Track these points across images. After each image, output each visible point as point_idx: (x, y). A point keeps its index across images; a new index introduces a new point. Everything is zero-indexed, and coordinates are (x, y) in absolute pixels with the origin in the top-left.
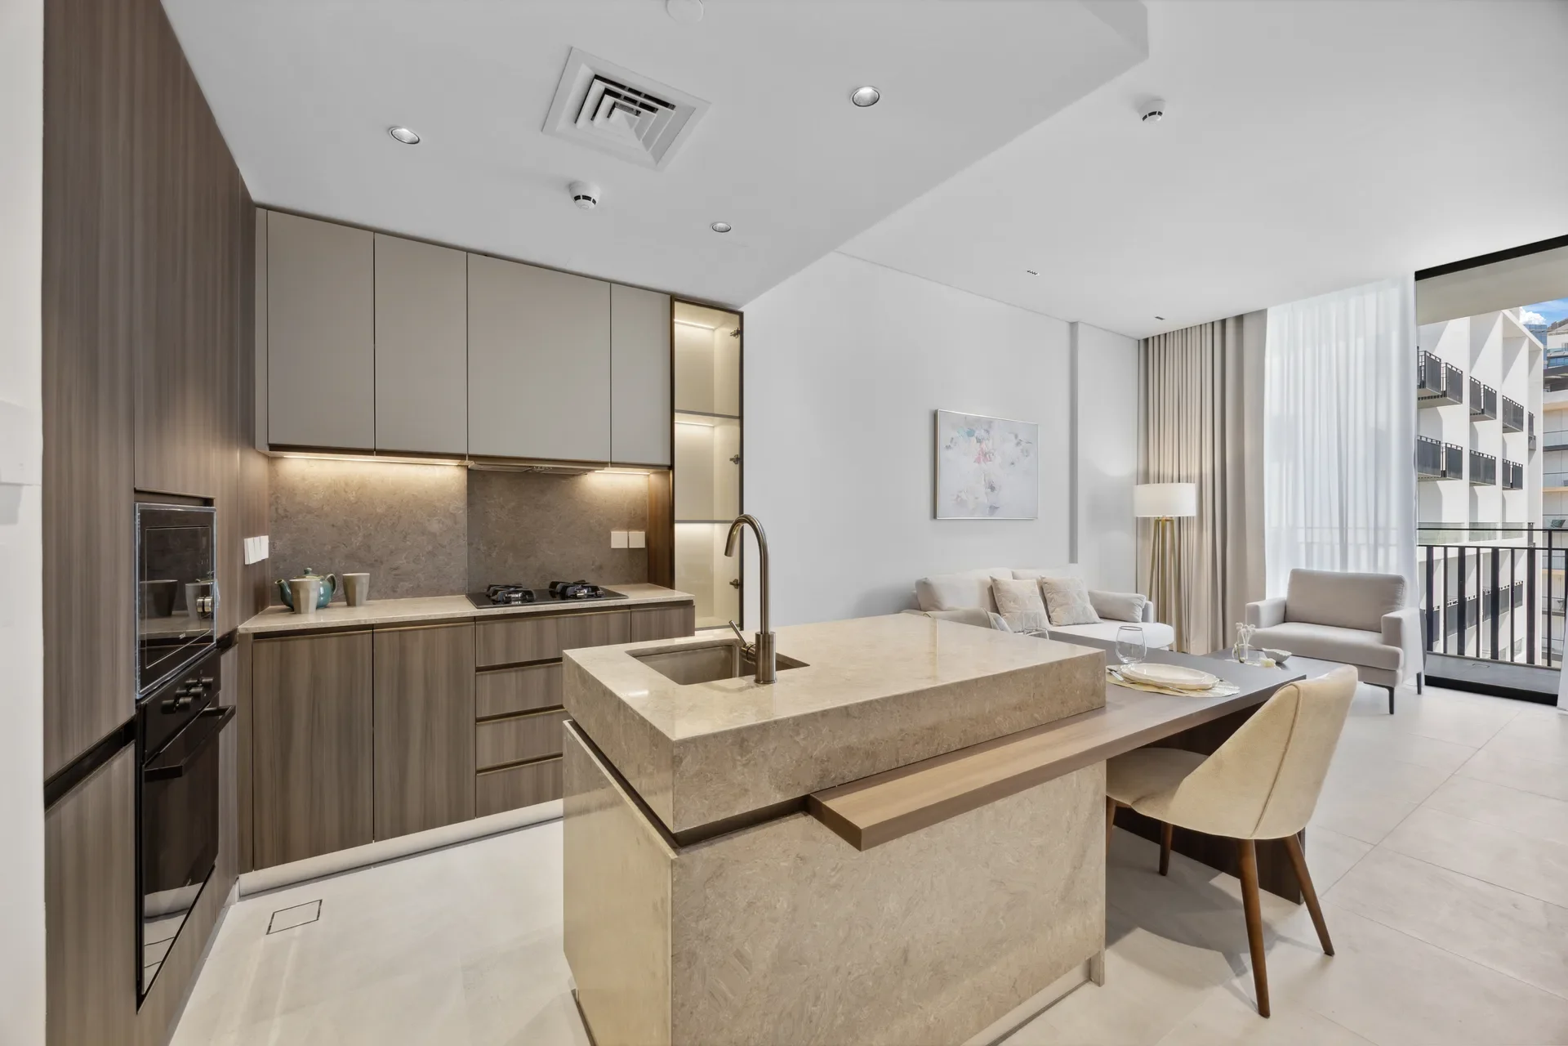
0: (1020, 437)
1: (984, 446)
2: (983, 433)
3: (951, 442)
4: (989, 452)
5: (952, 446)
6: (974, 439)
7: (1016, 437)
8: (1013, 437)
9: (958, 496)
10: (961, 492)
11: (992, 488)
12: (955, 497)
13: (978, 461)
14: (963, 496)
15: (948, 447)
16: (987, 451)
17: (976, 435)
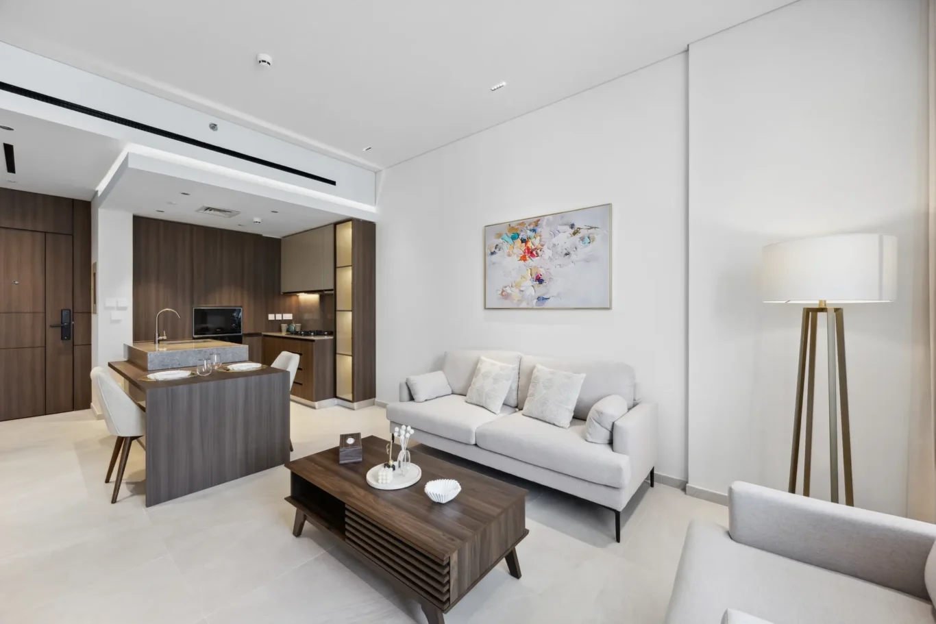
0: (577, 226)
1: (530, 244)
2: (530, 233)
3: (496, 248)
4: (536, 249)
5: (496, 251)
6: (519, 241)
7: (572, 226)
8: (567, 228)
9: (503, 291)
10: (506, 287)
11: (539, 280)
12: (500, 292)
13: (524, 258)
14: (508, 290)
15: (493, 253)
16: (533, 247)
17: (520, 237)
